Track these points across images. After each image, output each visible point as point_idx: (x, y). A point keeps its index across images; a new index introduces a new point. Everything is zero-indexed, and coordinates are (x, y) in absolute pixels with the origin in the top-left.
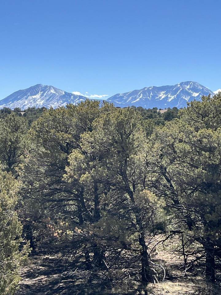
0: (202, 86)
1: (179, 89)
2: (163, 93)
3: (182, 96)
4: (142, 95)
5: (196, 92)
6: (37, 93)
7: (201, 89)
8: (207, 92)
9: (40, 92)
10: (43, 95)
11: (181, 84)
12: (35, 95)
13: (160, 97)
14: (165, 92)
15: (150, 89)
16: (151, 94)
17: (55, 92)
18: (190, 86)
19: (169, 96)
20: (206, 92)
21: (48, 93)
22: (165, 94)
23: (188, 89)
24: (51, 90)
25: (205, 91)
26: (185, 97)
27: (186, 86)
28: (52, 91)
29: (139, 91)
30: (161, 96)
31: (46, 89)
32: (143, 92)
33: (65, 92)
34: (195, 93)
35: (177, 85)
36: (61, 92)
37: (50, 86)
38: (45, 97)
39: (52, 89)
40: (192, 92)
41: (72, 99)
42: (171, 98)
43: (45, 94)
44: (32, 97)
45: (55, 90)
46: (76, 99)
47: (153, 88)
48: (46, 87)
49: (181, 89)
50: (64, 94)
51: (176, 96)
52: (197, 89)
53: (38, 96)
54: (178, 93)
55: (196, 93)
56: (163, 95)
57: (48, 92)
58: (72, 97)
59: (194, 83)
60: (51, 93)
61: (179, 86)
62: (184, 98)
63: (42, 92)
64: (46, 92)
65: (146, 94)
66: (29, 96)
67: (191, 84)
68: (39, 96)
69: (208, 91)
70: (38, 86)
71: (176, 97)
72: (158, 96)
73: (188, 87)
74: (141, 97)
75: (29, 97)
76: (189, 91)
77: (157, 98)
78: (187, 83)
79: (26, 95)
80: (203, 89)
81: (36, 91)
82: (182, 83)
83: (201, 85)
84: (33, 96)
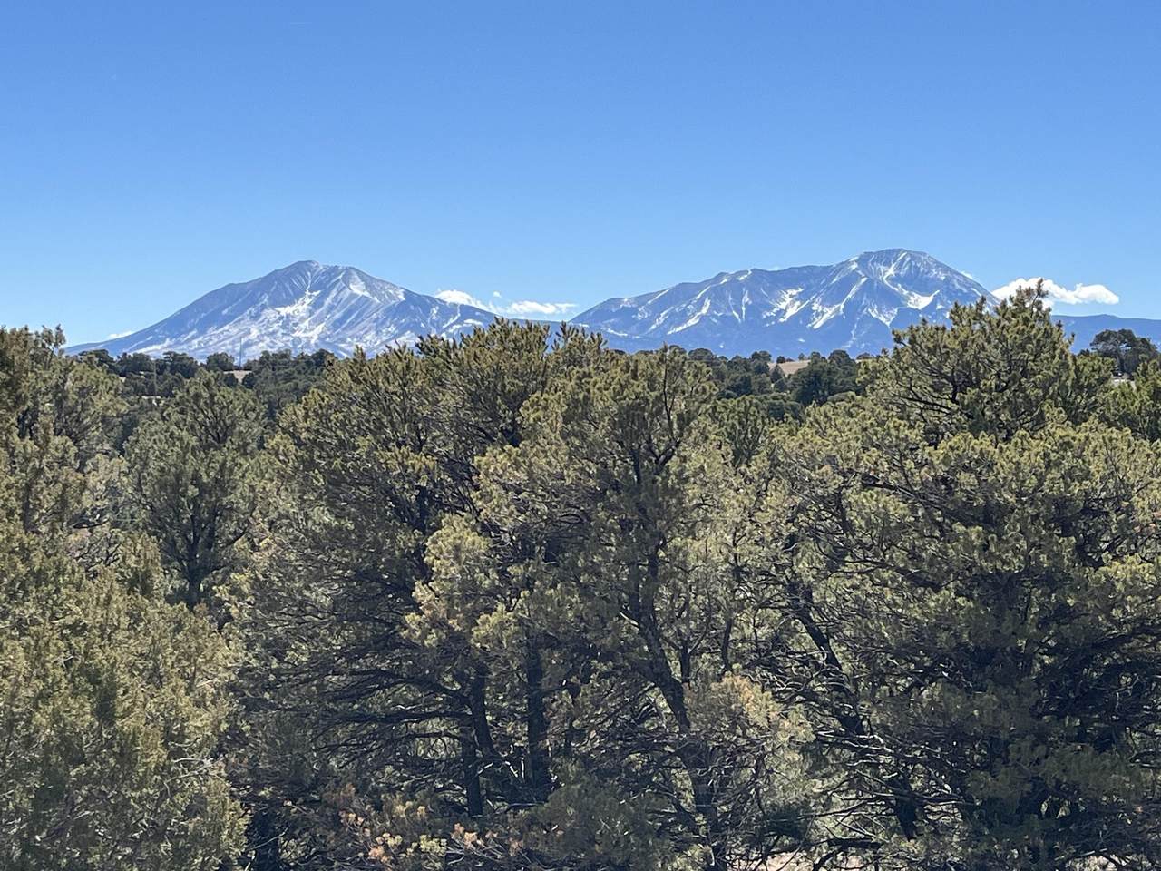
0: (947, 269)
1: (854, 277)
2: (791, 296)
3: (865, 306)
4: (708, 302)
5: (924, 291)
6: (299, 294)
7: (943, 278)
8: (965, 291)
9: (308, 293)
10: (322, 304)
11: (863, 260)
12: (291, 303)
13: (781, 313)
14: (800, 290)
15: (741, 278)
16: (746, 299)
17: (366, 294)
18: (899, 267)
19: (813, 308)
20: (961, 291)
21: (339, 297)
22: (801, 298)
23: (894, 280)
24: (351, 286)
25: (958, 286)
26: (880, 311)
27: (882, 267)
28: (358, 289)
29: (699, 287)
30: (783, 306)
31: (331, 279)
32: (714, 290)
33: (407, 293)
34: (916, 295)
35: (848, 263)
36: (391, 291)
37: (348, 271)
38: (329, 312)
39: (355, 279)
40: (906, 292)
41: (434, 318)
42: (823, 313)
43: (328, 300)
44: (279, 313)
45: (369, 282)
46: (451, 321)
47: (752, 278)
48: (334, 271)
49: (864, 280)
50: (404, 299)
51: (842, 306)
52: (927, 279)
53: (300, 308)
54: (849, 296)
55: (923, 295)
56: (792, 303)
57: (339, 292)
58: (435, 311)
59: (914, 256)
60: (353, 296)
61: (854, 266)
62: (874, 315)
63: (315, 294)
64: (334, 293)
65: (723, 299)
66: (264, 307)
67: (904, 259)
68: (305, 306)
69: (967, 288)
70: (301, 268)
71: (841, 312)
72: (770, 308)
73: (891, 271)
74: (704, 311)
75: (266, 311)
76: (896, 289)
77: (768, 314)
78: (887, 257)
79: (253, 303)
80: (947, 281)
81: (293, 287)
82: (868, 255)
83: (939, 265)
84: (279, 309)
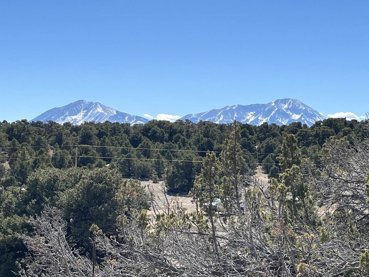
0: (305, 106)
1: (273, 108)
2: (251, 114)
3: (277, 118)
4: (222, 116)
5: (298, 113)
6: (79, 112)
7: (304, 109)
8: (312, 113)
9: (82, 111)
10: (87, 115)
11: (276, 102)
12: (76, 114)
13: (248, 120)
14: (254, 112)
15: (234, 108)
16: (235, 115)
17: (103, 112)
18: (289, 105)
19: (259, 119)
20: (310, 113)
21: (93, 112)
22: (255, 115)
23: (287, 109)
24: (97, 109)
25: (309, 112)
26: (282, 120)
27: (283, 105)
28: (100, 110)
29: (219, 111)
30: (248, 118)
31: (90, 106)
32: (224, 112)
33: (117, 112)
34: (295, 115)
35: (271, 103)
36: (111, 111)
37: (96, 103)
38: (89, 118)
39: (99, 106)
40: (291, 114)
41: (126, 120)
42: (262, 120)
43: (89, 114)
44: (72, 118)
45: (104, 108)
46: (132, 121)
47: (237, 108)
48: (91, 103)
49: (277, 109)
50: (115, 114)
51: (269, 118)
52: (298, 109)
53: (79, 116)
54: (272, 115)
55: (297, 115)
56: (252, 117)
57: (93, 111)
58: (127, 118)
59: (294, 101)
60: (98, 112)
61: (273, 104)
62: (280, 121)
63: (85, 111)
64: (91, 111)
65: (228, 115)
66: (67, 116)
67: (291, 102)
68: (81, 116)
69: (313, 112)
70: (80, 102)
71: (269, 120)
72: (244, 118)
73: (286, 106)
74: (221, 119)
75: (67, 117)
76: (288, 112)
77: (243, 120)
78: (284, 101)
79: (63, 115)
80: (306, 110)
81: (77, 109)
82: (278, 100)
83: (303, 104)
84: (72, 117)
